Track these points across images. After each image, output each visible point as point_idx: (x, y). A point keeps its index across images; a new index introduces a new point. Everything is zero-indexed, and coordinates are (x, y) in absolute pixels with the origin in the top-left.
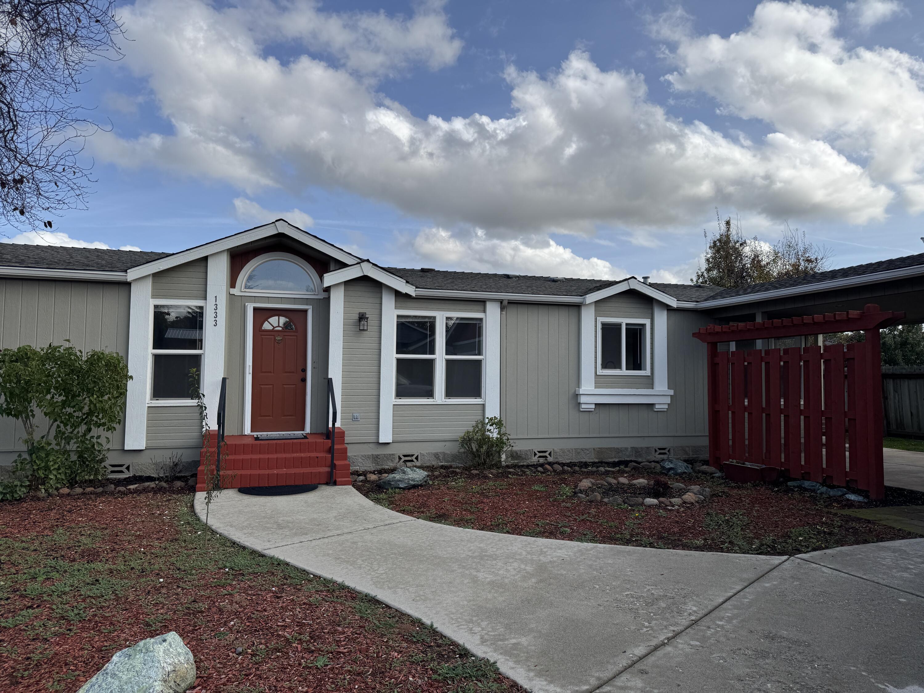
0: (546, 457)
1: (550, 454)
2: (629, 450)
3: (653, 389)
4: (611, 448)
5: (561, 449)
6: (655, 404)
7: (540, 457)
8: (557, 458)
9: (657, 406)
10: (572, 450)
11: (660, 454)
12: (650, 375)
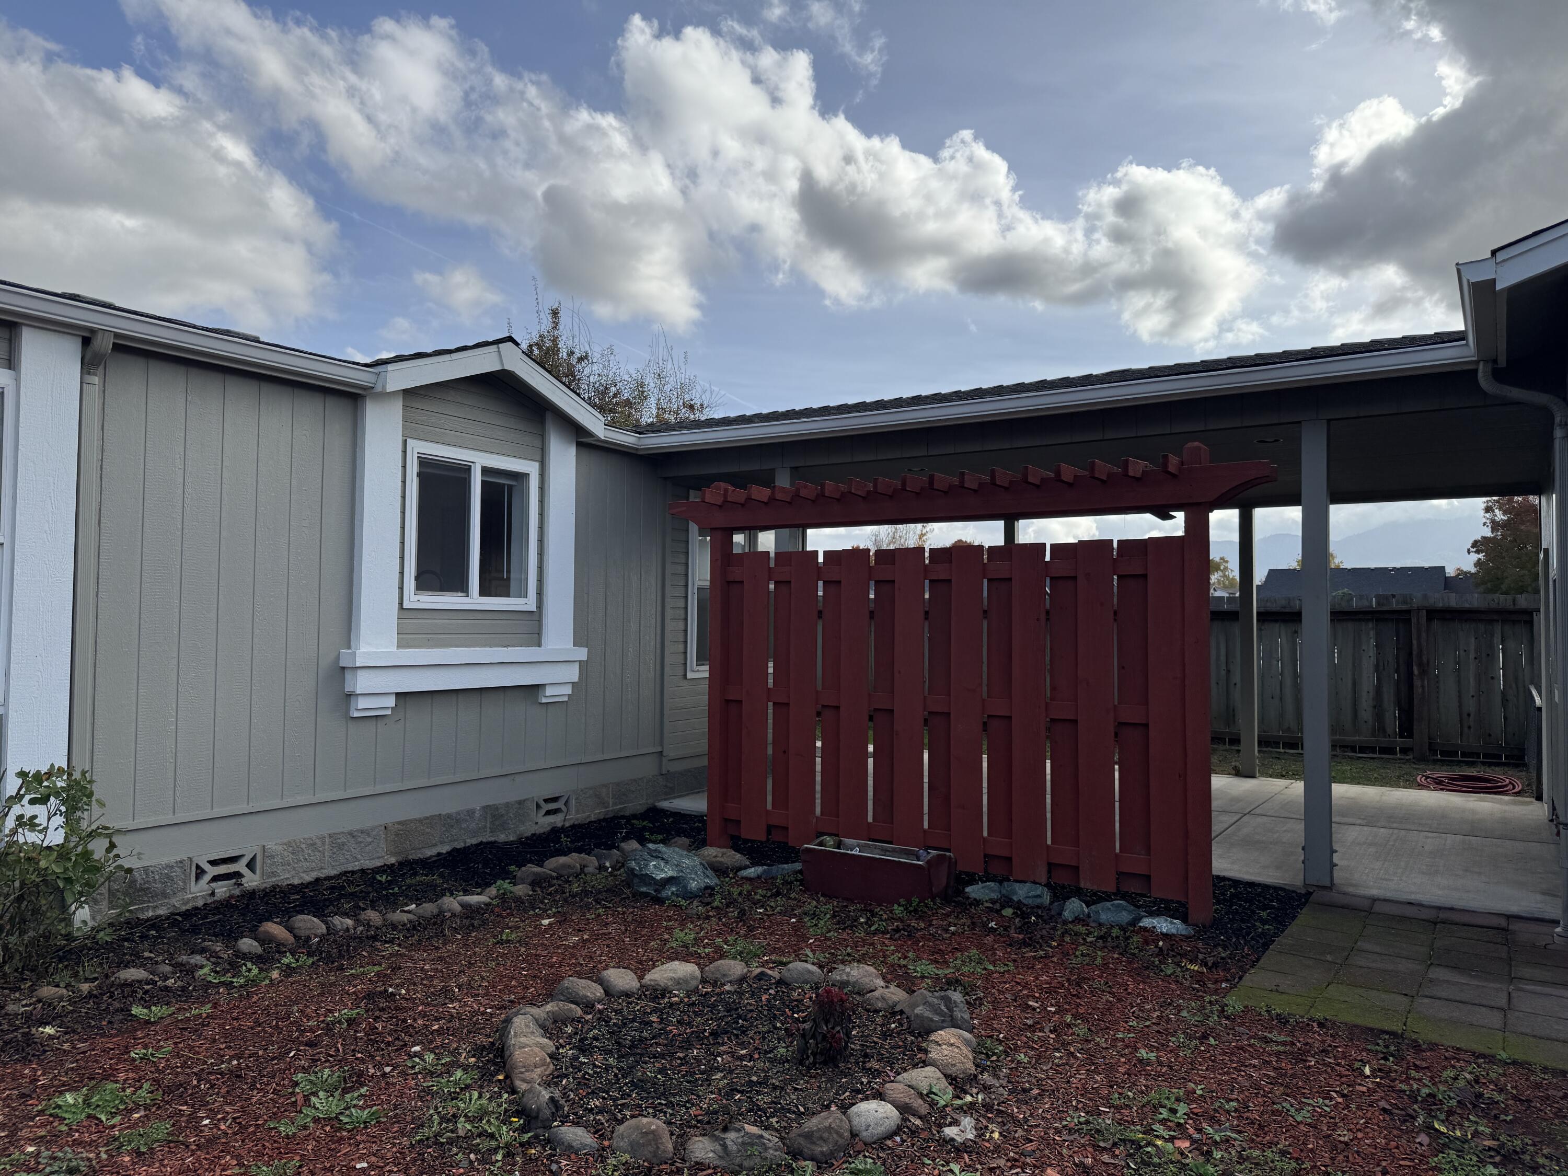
0: (237, 875)
1: (251, 865)
2: (477, 815)
3: (540, 646)
4: (432, 817)
5: (289, 844)
6: (544, 685)
7: (216, 879)
8: (274, 874)
9: (549, 691)
10: (322, 838)
11: (548, 813)
12: (535, 610)
